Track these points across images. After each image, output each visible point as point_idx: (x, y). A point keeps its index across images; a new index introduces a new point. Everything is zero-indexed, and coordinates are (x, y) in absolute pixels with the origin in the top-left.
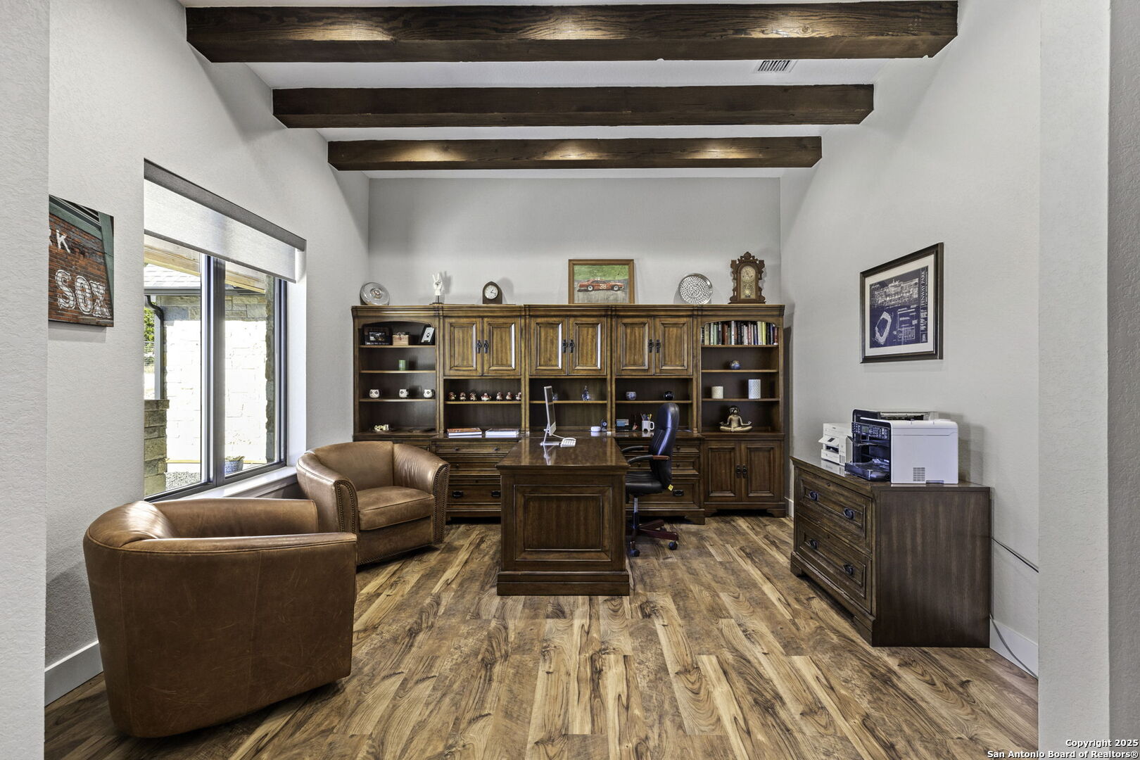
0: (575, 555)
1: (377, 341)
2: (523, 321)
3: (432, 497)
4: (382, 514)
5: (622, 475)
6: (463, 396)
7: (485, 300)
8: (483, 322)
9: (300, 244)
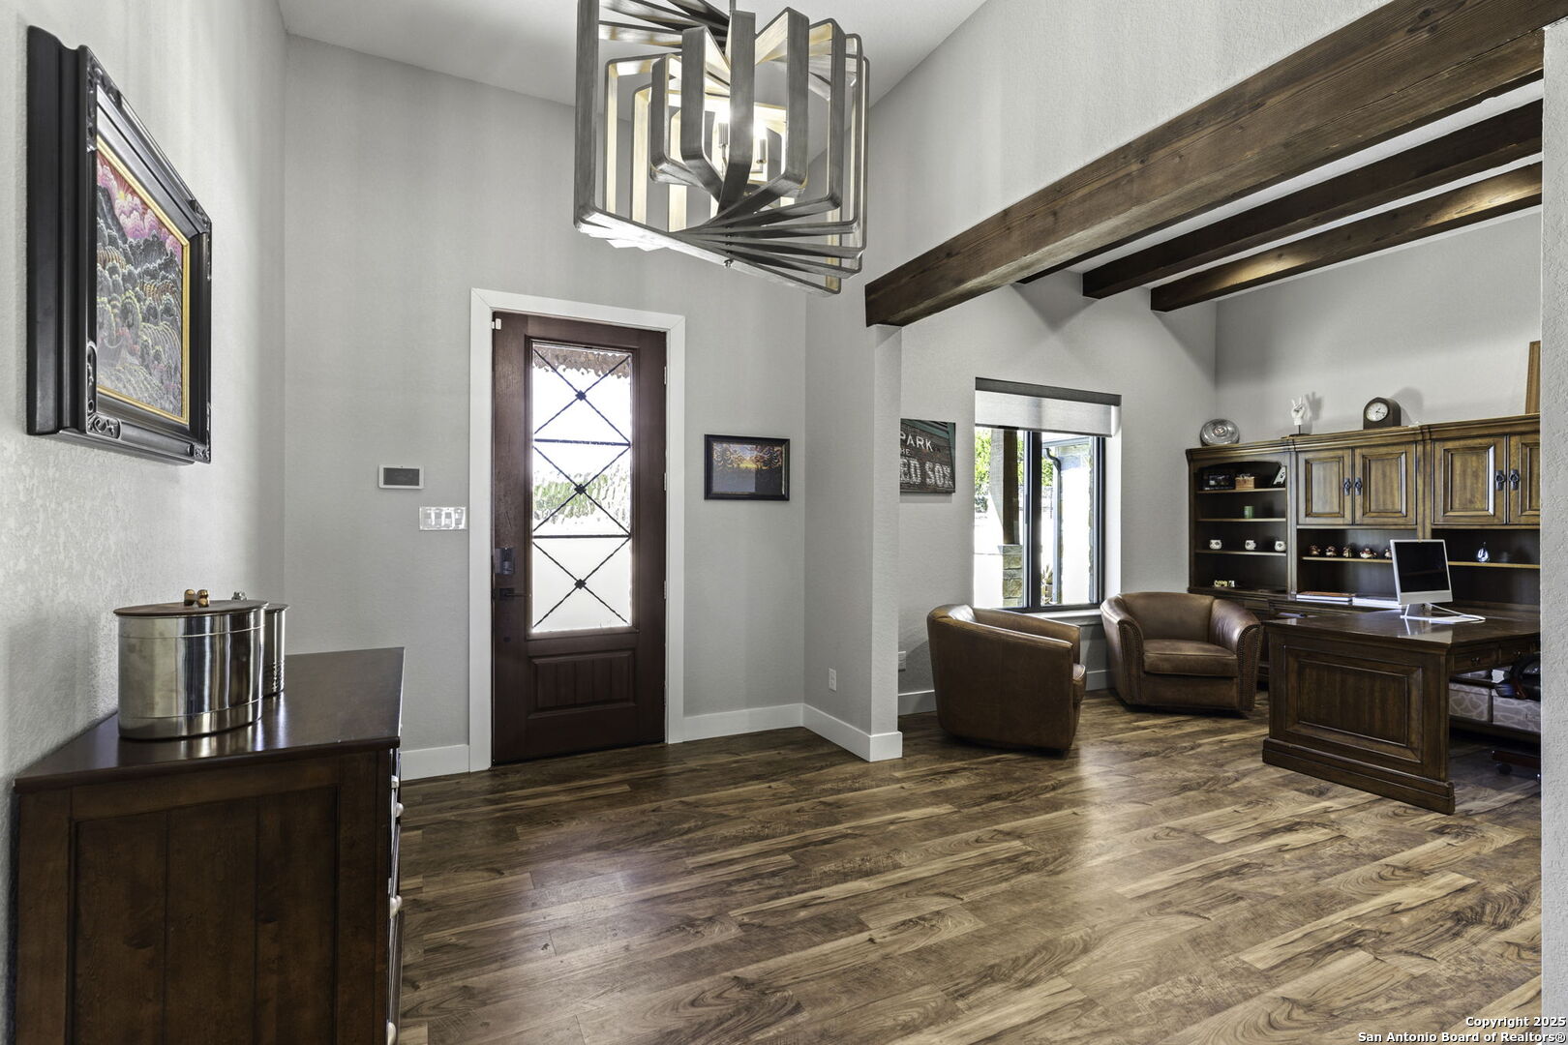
0: (1366, 743)
1: (1218, 484)
2: (1420, 448)
3: (1235, 657)
4: (1167, 660)
5: (1440, 655)
6: (1330, 551)
7: (1368, 424)
8: (1353, 455)
9: (1114, 400)
